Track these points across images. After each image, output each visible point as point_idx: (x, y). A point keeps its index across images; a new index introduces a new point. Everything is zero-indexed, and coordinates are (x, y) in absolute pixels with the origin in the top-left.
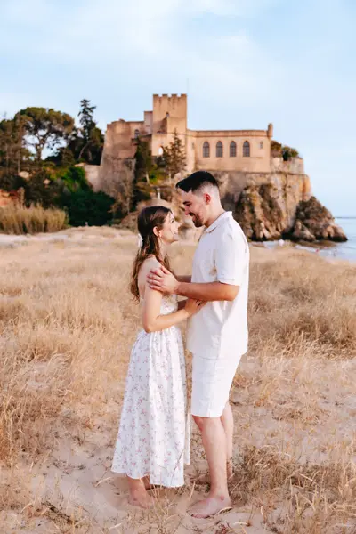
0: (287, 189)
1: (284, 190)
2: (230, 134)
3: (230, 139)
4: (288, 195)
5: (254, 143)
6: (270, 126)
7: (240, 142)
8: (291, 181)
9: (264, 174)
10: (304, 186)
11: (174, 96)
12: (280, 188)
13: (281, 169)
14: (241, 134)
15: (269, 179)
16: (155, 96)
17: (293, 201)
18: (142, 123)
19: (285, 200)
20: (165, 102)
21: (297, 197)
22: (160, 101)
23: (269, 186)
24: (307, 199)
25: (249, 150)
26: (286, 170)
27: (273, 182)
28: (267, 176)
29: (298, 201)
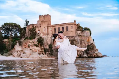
0: (82, 41)
1: (81, 41)
2: (62, 25)
3: (62, 26)
4: (82, 43)
5: (69, 27)
6: (75, 21)
7: (65, 27)
8: (84, 38)
9: (72, 37)
10: (89, 40)
11: (45, 15)
12: (79, 41)
13: (80, 34)
14: (65, 24)
15: (74, 38)
16: (40, 16)
17: (84, 45)
18: (37, 24)
19: (81, 45)
20: (42, 17)
21: (86, 44)
22: (41, 17)
23: (74, 40)
24: (90, 44)
25: (68, 29)
26: (82, 35)
27: (76, 39)
28: (74, 37)
29: (86, 45)
